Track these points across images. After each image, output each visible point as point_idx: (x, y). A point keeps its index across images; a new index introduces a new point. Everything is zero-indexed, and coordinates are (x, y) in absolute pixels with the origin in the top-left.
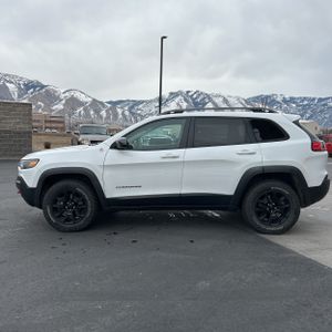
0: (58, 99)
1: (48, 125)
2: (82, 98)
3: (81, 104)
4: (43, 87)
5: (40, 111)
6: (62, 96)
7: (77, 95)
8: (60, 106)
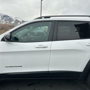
0: (13, 20)
1: (10, 27)
2: (20, 20)
3: (19, 22)
4: (8, 17)
5: (8, 23)
6: (14, 19)
7: (18, 19)
8: (13, 22)
